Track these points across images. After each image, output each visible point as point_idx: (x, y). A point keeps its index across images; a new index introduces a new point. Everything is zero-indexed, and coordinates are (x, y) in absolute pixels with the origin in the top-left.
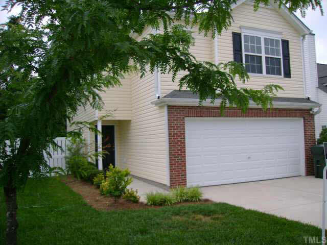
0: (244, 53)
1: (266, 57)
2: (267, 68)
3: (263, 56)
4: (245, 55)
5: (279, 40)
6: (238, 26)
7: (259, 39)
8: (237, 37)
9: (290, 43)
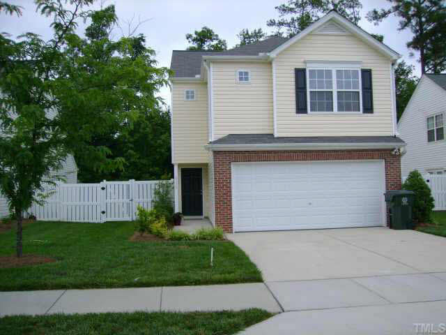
0: (308, 90)
1: (338, 92)
2: (339, 104)
3: (335, 90)
4: (311, 92)
5: (357, 71)
6: (302, 60)
7: (329, 73)
8: (300, 74)
9: (373, 73)
